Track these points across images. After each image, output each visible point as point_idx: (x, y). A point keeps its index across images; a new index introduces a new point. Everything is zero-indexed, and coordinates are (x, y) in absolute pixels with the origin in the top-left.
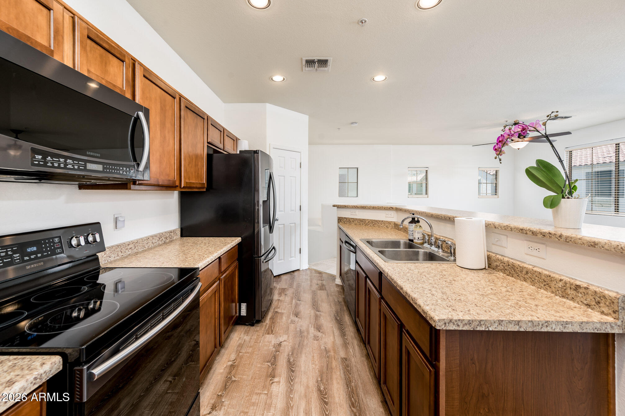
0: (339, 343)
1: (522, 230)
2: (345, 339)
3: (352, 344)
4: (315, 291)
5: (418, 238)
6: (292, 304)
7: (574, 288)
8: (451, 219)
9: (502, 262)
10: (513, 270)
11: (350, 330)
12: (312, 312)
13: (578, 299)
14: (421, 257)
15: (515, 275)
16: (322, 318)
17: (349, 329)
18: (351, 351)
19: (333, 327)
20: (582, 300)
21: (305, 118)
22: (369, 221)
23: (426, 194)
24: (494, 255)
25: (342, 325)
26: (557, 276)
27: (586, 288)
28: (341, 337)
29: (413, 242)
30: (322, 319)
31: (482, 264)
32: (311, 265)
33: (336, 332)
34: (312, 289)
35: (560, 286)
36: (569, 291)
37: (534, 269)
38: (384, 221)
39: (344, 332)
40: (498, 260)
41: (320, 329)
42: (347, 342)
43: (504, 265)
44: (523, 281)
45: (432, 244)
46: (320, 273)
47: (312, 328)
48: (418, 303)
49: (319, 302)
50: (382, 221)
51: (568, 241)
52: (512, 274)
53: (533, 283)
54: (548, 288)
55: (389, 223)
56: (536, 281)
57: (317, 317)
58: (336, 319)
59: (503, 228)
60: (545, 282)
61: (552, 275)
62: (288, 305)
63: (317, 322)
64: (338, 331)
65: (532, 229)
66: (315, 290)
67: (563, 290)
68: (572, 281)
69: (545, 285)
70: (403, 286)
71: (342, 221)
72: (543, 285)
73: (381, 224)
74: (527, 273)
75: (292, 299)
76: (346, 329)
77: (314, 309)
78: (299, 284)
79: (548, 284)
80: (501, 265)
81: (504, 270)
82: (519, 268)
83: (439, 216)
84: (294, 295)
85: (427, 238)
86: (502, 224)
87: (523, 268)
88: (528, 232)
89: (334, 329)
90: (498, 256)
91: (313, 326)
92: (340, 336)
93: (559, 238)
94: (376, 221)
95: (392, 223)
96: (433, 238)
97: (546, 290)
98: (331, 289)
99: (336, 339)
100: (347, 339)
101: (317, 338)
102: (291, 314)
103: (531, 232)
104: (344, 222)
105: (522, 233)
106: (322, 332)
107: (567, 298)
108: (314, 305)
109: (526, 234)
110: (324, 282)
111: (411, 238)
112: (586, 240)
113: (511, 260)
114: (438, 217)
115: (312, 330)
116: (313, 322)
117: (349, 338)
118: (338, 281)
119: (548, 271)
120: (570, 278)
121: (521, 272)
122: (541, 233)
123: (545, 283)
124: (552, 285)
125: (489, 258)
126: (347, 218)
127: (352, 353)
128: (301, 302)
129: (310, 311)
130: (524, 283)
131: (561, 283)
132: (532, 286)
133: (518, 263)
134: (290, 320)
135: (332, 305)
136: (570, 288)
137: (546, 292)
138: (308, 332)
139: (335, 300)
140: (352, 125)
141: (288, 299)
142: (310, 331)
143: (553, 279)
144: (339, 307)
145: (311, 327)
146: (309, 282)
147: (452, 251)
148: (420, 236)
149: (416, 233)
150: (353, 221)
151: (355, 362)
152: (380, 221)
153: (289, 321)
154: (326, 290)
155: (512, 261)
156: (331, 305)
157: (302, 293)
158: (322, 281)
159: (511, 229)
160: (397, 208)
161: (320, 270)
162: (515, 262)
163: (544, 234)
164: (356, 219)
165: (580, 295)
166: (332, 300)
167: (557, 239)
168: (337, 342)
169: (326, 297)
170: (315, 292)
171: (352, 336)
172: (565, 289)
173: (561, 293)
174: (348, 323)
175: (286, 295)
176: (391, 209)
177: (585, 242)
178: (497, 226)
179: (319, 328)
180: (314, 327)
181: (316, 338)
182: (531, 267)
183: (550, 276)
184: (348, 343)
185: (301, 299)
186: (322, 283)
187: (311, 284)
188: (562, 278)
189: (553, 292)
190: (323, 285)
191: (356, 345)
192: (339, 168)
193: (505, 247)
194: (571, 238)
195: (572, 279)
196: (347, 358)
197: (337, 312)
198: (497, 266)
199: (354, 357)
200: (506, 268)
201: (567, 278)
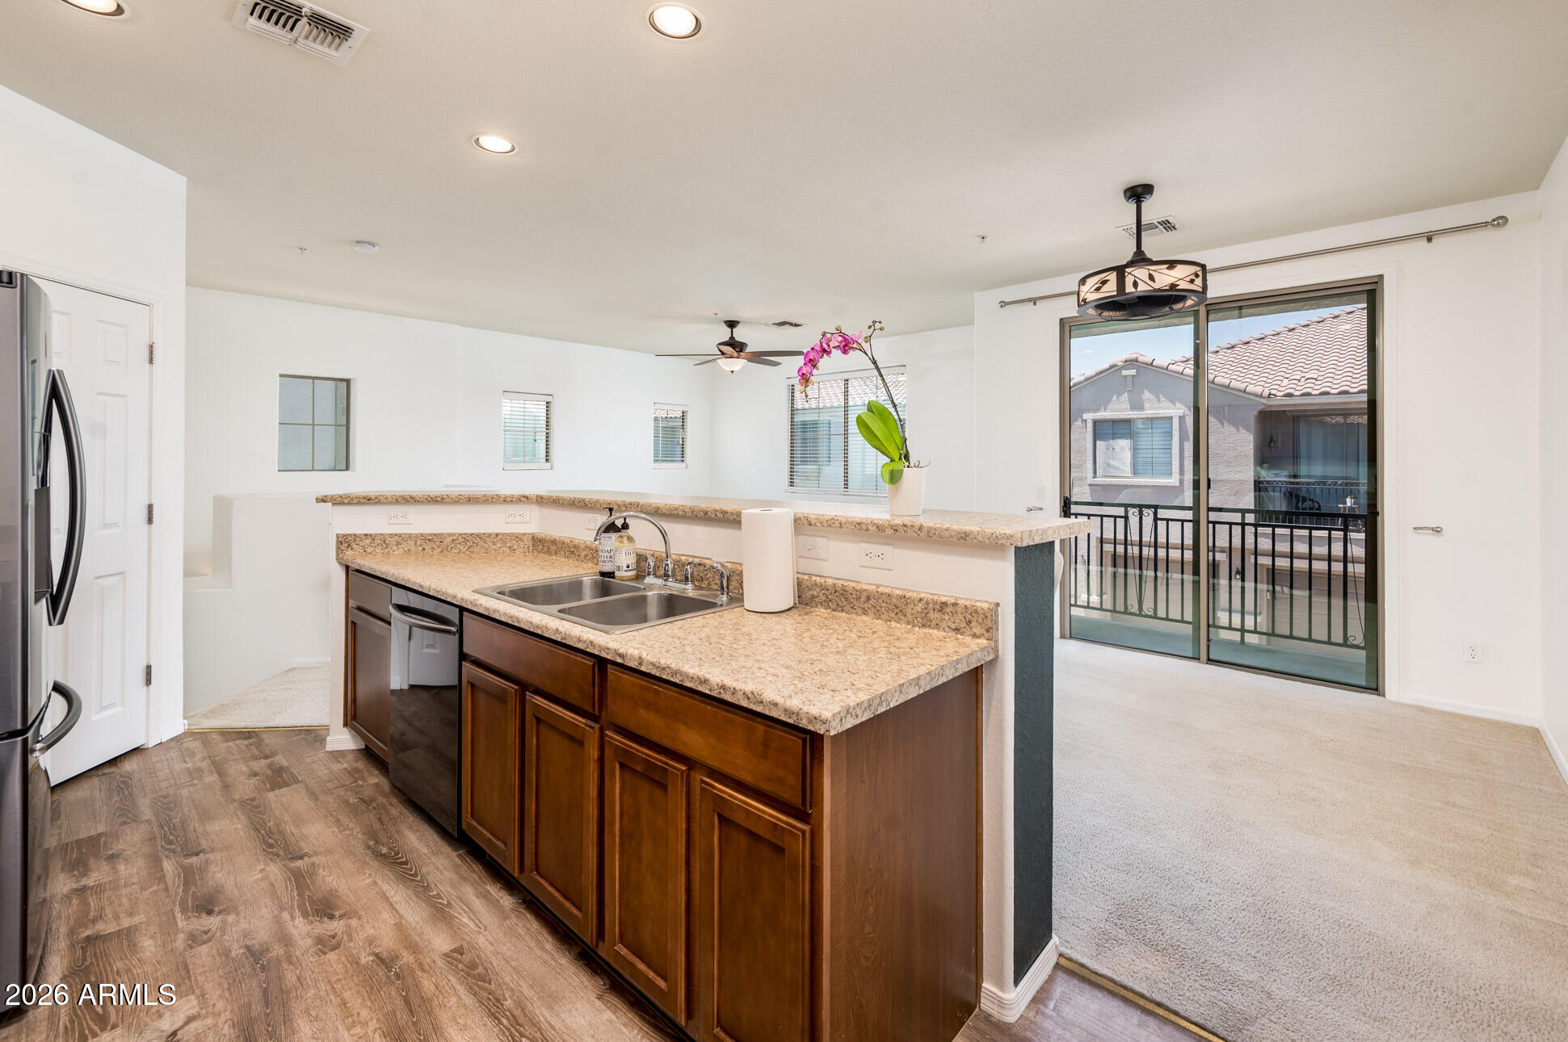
0: (417, 919)
1: (859, 524)
2: (432, 896)
3: (462, 902)
4: (253, 800)
5: (628, 567)
6: (162, 879)
7: (938, 607)
8: (709, 514)
9: (823, 588)
10: (843, 600)
11: (437, 869)
12: (275, 870)
13: (944, 625)
14: (653, 609)
15: (848, 607)
16: (325, 873)
17: (434, 864)
18: (466, 920)
19: (375, 883)
20: (949, 624)
21: (175, 184)
22: (455, 538)
23: (547, 460)
24: (806, 577)
25: (406, 863)
26: (915, 595)
27: (954, 605)
28: (418, 897)
29: (614, 577)
30: (324, 877)
31: (787, 599)
32: (193, 716)
33: (393, 892)
34: (237, 797)
35: (920, 610)
36: (932, 615)
37: (878, 590)
38: (503, 534)
39: (422, 881)
40: (816, 585)
41: (331, 909)
42: (443, 905)
43: (826, 592)
44: (860, 615)
45: (668, 576)
46: (247, 734)
47: (299, 921)
48: (768, 700)
49: (290, 828)
50: (497, 535)
51: (930, 534)
52: (842, 607)
53: (878, 614)
54: (902, 617)
55: (518, 537)
56: (883, 609)
57: (300, 880)
58: (377, 856)
59: (825, 524)
60: (897, 608)
61: (908, 595)
62: (143, 889)
63: (307, 893)
64: (401, 886)
65: (876, 522)
66: (253, 796)
67: (923, 615)
68: (935, 598)
69: (897, 614)
70: (707, 676)
71: (354, 546)
72: (893, 615)
73: (494, 543)
74: (868, 598)
75: (155, 861)
76: (424, 870)
77: (278, 856)
78: (165, 797)
79: (901, 612)
80: (821, 594)
81: (826, 603)
82: (854, 593)
83: (677, 509)
84: (160, 842)
85: (651, 563)
86: (823, 515)
87: (861, 591)
88: (870, 527)
89: (385, 887)
90: (814, 578)
91: (297, 913)
92: (415, 899)
93: (919, 532)
94: (479, 536)
95: (525, 538)
96: (669, 562)
97: (898, 621)
98: (319, 774)
99: (402, 912)
100: (438, 896)
101: (334, 942)
102: (179, 916)
103: (875, 527)
104: (364, 547)
105: (861, 529)
106: (341, 917)
107: (930, 626)
108: (271, 846)
109: (867, 530)
110: (281, 760)
111: (607, 568)
112: (955, 531)
113: (838, 581)
114: (674, 512)
115: (301, 929)
116: (293, 898)
117: (445, 889)
118: (342, 740)
119: (901, 589)
120: (931, 594)
121: (858, 599)
122: (892, 527)
123: (897, 610)
124: (908, 611)
125: (799, 584)
126: (376, 535)
127: (471, 925)
128: (207, 856)
129: (262, 870)
130: (864, 617)
131: (920, 605)
132: (876, 621)
133: (853, 585)
134: (181, 936)
135: (345, 820)
136: (934, 609)
137: (899, 625)
138: (286, 940)
139: (347, 802)
140: (357, 249)
141: (131, 870)
142: (295, 932)
143: (909, 601)
144: (371, 816)
145: (293, 918)
146: (212, 779)
147: (725, 584)
148: (631, 560)
149: (621, 557)
150: (398, 543)
151: (491, 944)
152: (490, 535)
153: (180, 941)
154: (296, 781)
155: (841, 582)
156: (338, 821)
157: (194, 824)
158: (266, 757)
159: (840, 524)
160: (541, 498)
161: (243, 724)
162: (846, 584)
163: (896, 528)
164: (410, 536)
165: (947, 617)
166: (335, 805)
167: (915, 535)
168: (410, 919)
169: (312, 804)
170: (255, 803)
171: (450, 879)
172: (927, 613)
173: (921, 621)
174: (425, 850)
175: (112, 858)
176: (523, 499)
177: (953, 534)
178: (813, 522)
179: (324, 908)
180: (305, 915)
181: (325, 944)
182: (873, 587)
183: (904, 597)
184: (449, 905)
185: (199, 845)
186: (270, 766)
187: (222, 781)
188: (922, 595)
189: (908, 623)
190: (279, 771)
191: (475, 898)
192: (281, 376)
193: (824, 560)
194: (935, 529)
195: (935, 595)
196: (462, 947)
197: (372, 835)
198: (813, 597)
199: (481, 933)
200: (830, 597)
201: (928, 595)
